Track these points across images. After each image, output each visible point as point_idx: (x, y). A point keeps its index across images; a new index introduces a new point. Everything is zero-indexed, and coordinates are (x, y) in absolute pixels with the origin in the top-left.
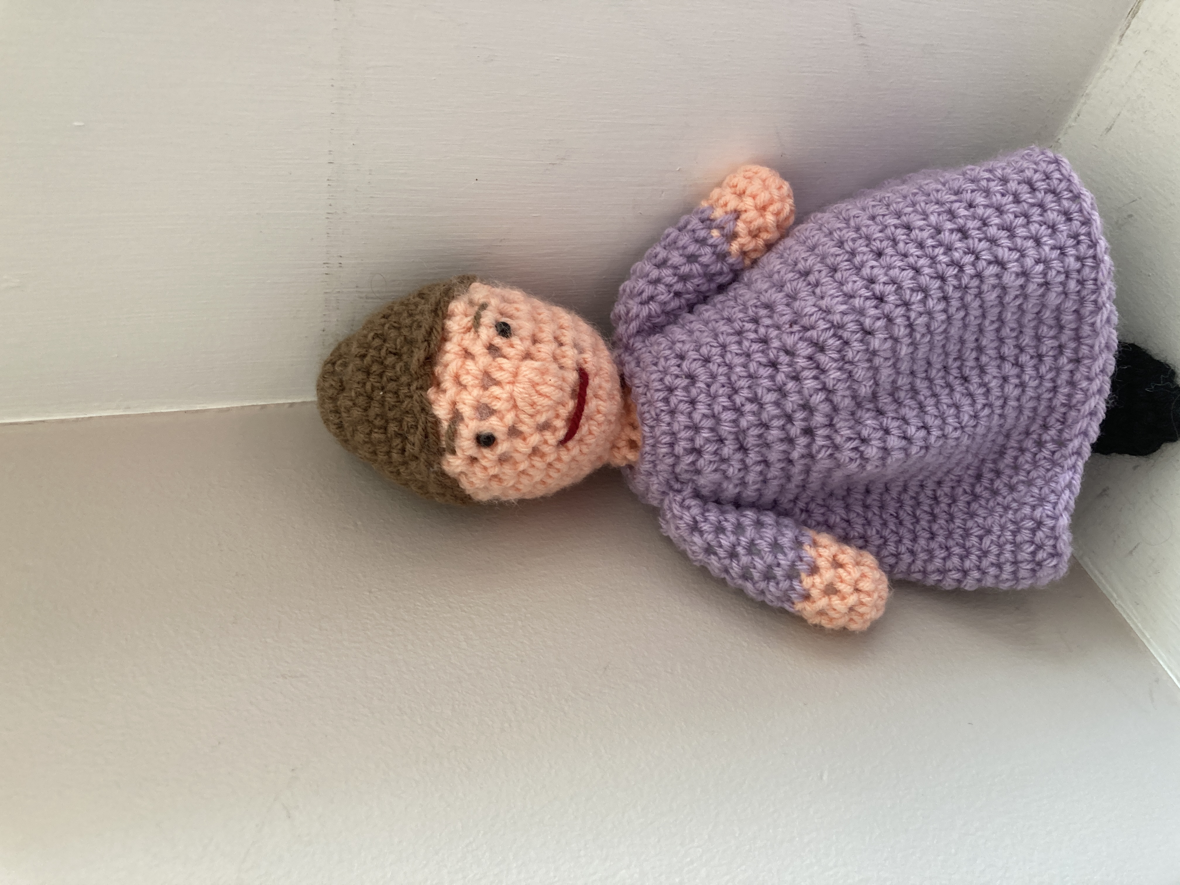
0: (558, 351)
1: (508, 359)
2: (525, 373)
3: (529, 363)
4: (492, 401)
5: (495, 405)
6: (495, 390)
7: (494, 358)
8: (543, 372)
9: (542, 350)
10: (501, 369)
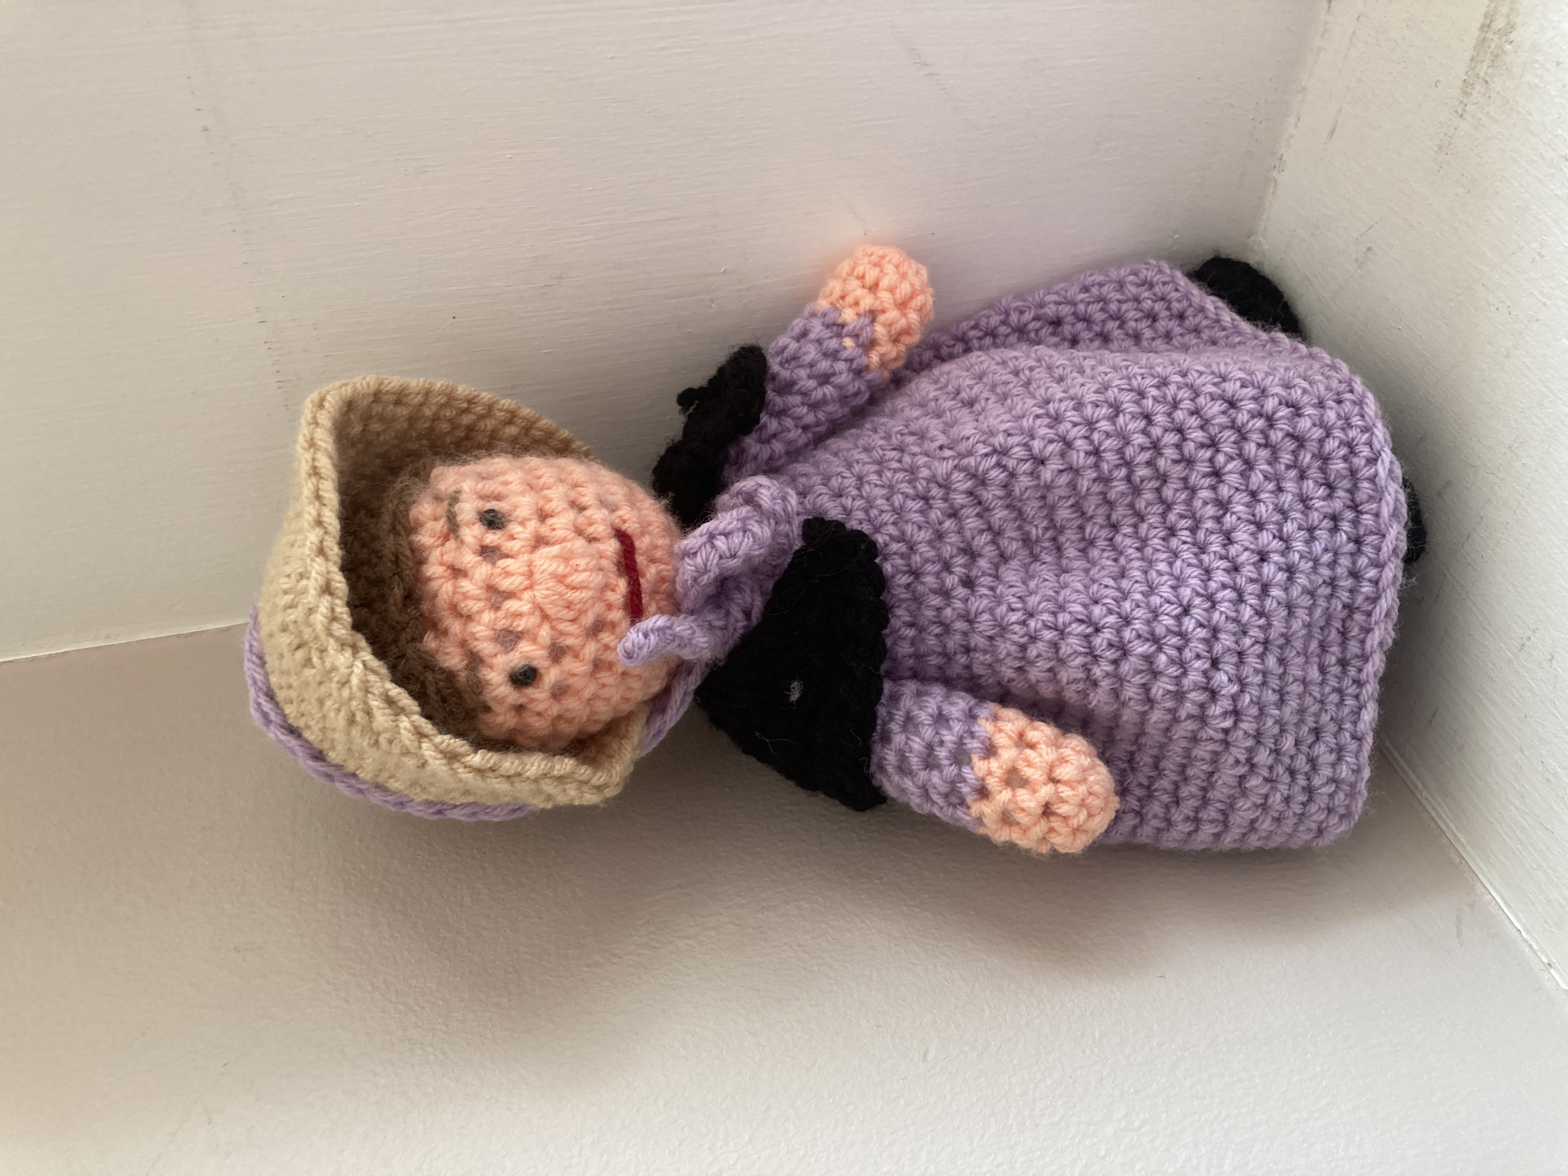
0: (581, 520)
1: (512, 557)
2: (542, 568)
3: (545, 551)
4: (513, 622)
5: (518, 626)
6: (512, 605)
7: (494, 564)
8: (566, 558)
9: (557, 526)
10: (508, 574)
